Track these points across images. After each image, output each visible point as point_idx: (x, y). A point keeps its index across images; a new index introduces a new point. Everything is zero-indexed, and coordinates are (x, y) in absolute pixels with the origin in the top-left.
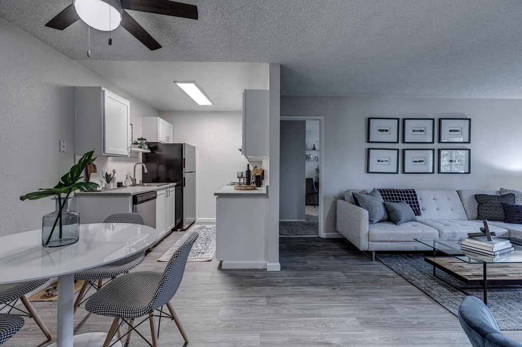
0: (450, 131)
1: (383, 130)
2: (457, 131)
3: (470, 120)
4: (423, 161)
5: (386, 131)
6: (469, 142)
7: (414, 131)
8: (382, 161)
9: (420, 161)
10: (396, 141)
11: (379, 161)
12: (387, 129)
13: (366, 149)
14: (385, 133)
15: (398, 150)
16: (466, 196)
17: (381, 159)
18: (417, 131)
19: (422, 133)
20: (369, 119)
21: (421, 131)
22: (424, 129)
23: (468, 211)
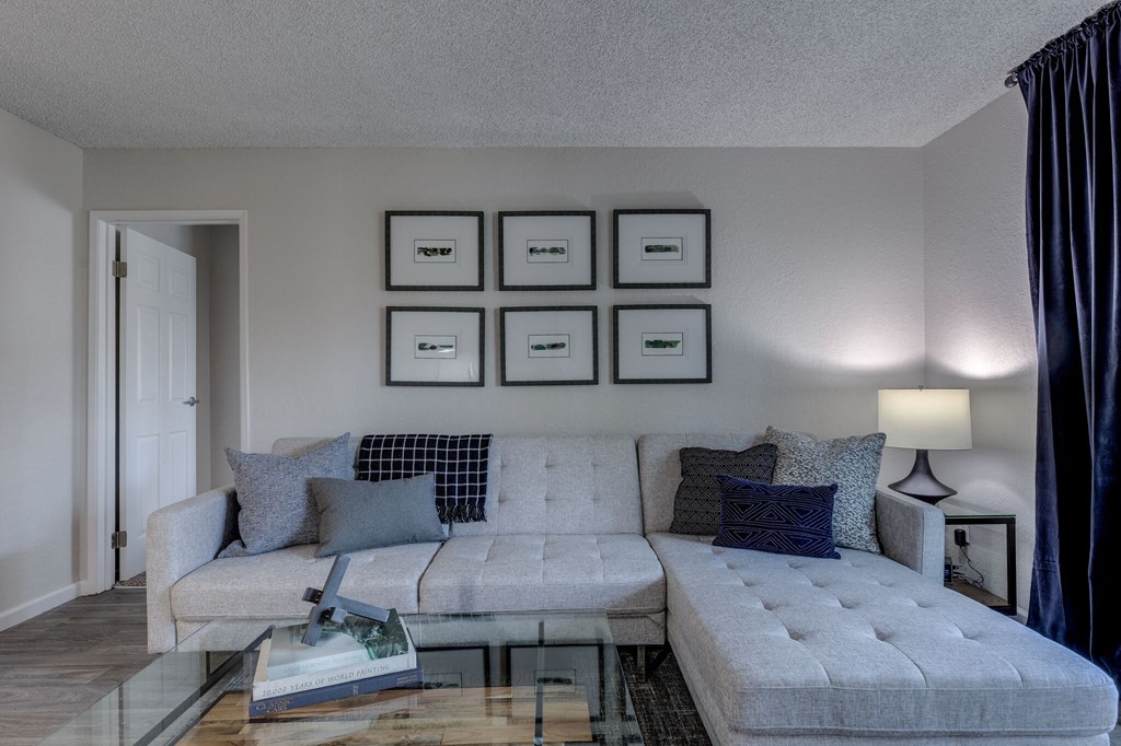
0: (649, 249)
1: (435, 250)
2: (668, 249)
3: (707, 213)
4: (563, 345)
5: (445, 252)
6: (707, 285)
7: (531, 250)
8: (433, 348)
9: (554, 346)
10: (475, 283)
11: (422, 347)
12: (446, 245)
13: (381, 309)
14: (439, 257)
15: (482, 311)
16: (652, 455)
17: (430, 341)
18: (544, 250)
19: (558, 257)
20: (389, 214)
21: (554, 250)
22: (563, 244)
23: (649, 504)
